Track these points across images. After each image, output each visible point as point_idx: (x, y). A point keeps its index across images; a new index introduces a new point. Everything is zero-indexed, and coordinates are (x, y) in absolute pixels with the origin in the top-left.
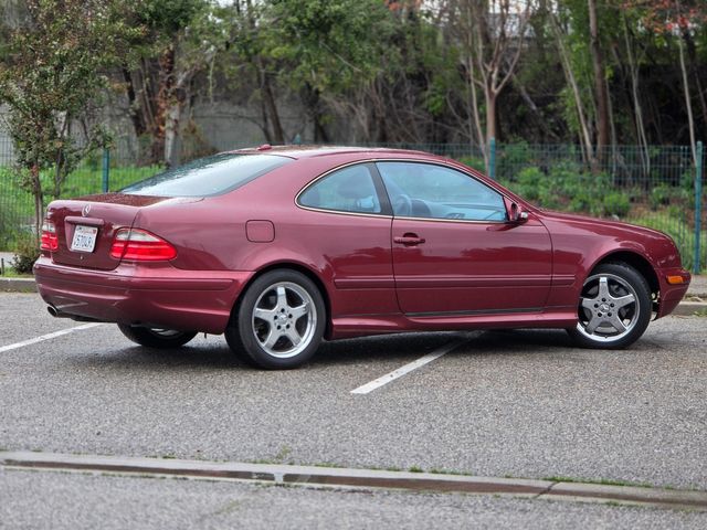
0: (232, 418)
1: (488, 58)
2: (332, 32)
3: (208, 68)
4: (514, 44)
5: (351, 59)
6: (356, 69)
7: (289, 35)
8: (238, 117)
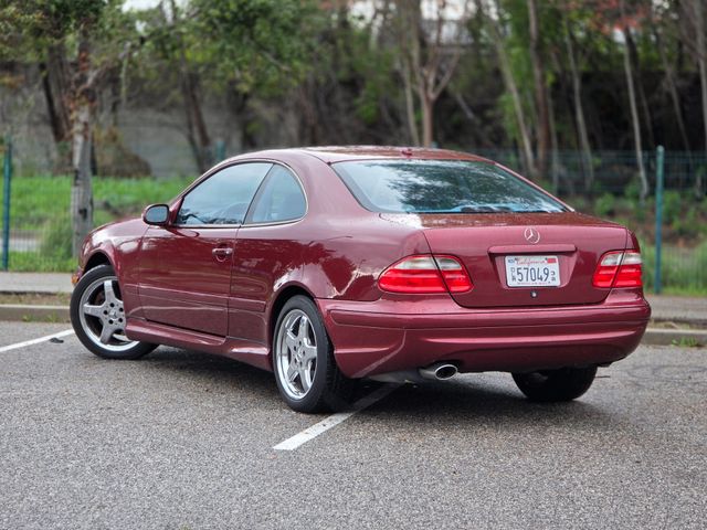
0: (123, 486)
1: (424, 61)
2: (258, 27)
3: (121, 65)
4: (450, 51)
5: (278, 57)
6: (285, 68)
7: (210, 29)
8: (162, 124)
